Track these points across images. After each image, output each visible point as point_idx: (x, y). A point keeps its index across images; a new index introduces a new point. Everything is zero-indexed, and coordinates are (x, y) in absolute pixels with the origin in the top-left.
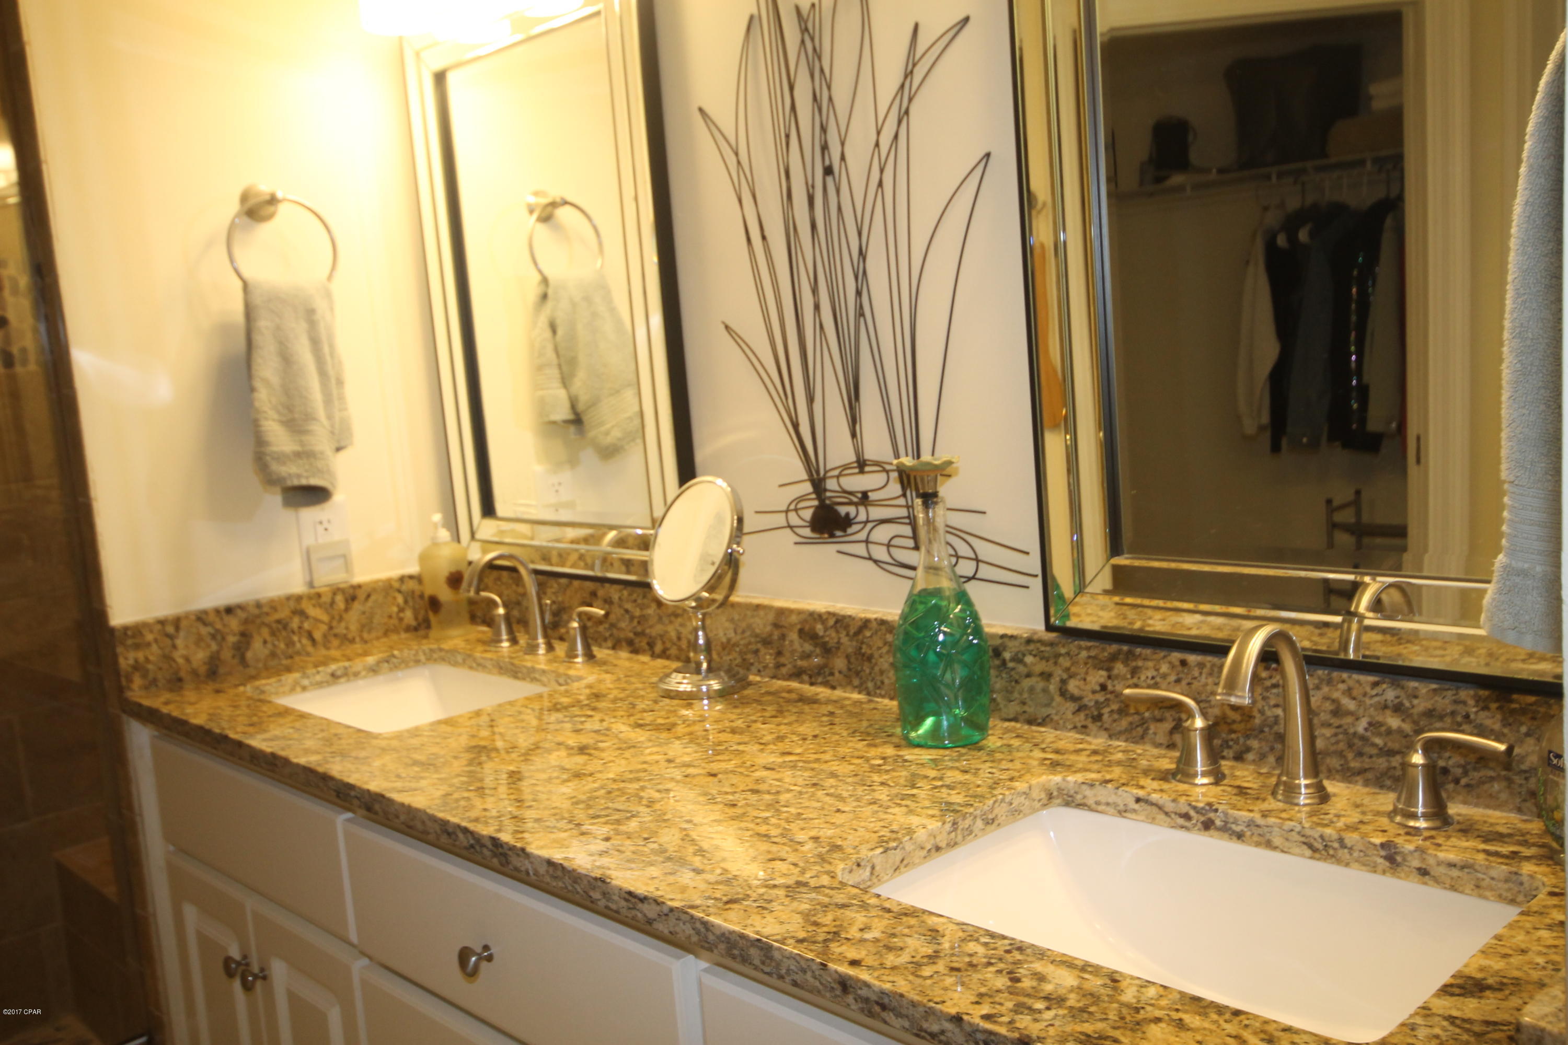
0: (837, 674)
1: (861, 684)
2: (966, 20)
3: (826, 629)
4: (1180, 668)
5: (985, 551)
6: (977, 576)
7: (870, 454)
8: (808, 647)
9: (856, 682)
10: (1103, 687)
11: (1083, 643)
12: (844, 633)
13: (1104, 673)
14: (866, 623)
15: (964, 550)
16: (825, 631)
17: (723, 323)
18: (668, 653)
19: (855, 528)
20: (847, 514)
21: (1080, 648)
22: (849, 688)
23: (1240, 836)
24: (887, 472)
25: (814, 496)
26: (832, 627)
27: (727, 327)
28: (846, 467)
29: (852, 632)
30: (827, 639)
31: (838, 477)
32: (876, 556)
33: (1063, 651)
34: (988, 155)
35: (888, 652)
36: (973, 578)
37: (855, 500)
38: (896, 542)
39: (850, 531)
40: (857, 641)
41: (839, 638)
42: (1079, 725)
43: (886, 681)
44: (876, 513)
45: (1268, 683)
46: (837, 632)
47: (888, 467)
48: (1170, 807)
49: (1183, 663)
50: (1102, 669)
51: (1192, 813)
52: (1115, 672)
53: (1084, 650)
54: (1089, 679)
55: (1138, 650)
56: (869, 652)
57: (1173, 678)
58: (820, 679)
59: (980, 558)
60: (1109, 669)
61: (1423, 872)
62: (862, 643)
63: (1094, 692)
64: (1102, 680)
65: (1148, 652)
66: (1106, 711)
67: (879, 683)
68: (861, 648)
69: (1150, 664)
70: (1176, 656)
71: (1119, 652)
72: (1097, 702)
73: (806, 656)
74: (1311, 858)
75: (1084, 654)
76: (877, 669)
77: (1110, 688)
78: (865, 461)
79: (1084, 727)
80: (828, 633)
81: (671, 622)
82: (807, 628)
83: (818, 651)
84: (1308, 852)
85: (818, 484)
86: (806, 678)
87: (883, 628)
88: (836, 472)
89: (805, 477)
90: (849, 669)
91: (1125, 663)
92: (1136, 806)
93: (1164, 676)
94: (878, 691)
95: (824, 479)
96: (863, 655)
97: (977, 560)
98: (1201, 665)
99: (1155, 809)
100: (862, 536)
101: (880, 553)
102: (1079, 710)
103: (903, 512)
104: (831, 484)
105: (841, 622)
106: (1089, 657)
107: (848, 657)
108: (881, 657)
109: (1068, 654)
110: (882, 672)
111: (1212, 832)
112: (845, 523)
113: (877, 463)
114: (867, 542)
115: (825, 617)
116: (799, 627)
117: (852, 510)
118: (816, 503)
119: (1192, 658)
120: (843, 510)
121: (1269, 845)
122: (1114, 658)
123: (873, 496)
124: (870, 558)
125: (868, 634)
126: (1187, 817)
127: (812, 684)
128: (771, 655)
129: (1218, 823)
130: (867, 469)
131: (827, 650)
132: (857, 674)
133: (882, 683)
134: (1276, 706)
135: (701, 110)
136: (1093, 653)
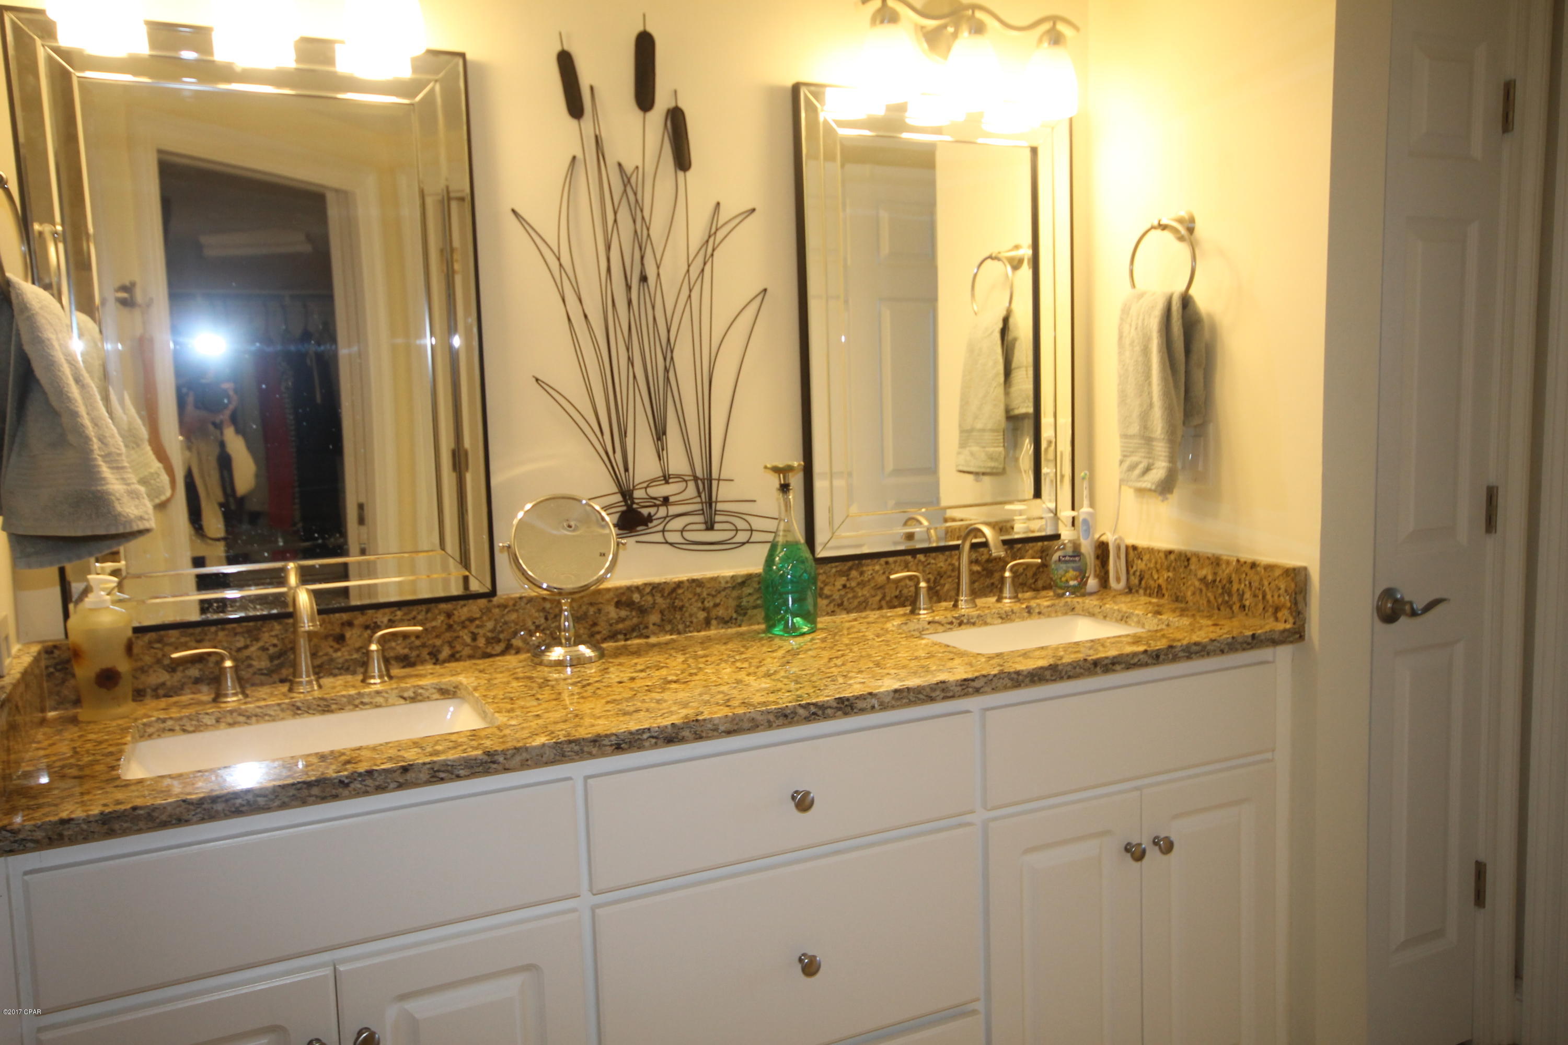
0: (651, 626)
1: (673, 628)
2: (753, 210)
3: (642, 596)
4: (884, 566)
5: (756, 523)
6: (750, 541)
7: (672, 470)
8: (623, 613)
9: (668, 627)
10: (844, 586)
11: (833, 565)
12: (659, 595)
13: (844, 578)
14: (679, 584)
15: (741, 524)
16: (641, 598)
17: (534, 377)
18: (458, 656)
19: (655, 523)
20: (649, 514)
21: (832, 568)
22: (662, 634)
23: (974, 624)
24: (686, 481)
25: (623, 504)
26: (648, 594)
27: (537, 380)
28: (653, 480)
29: (666, 594)
30: (643, 603)
31: (646, 488)
32: (670, 540)
33: (821, 571)
34: (765, 290)
35: (696, 601)
36: (748, 542)
37: (658, 502)
38: (689, 528)
39: (650, 525)
40: (671, 599)
41: (654, 600)
42: (830, 611)
43: (695, 620)
44: (673, 510)
45: (926, 563)
46: (653, 596)
47: (686, 478)
48: (944, 621)
49: (887, 563)
50: (844, 576)
51: (954, 620)
52: (851, 576)
53: (833, 569)
54: (836, 583)
55: (864, 562)
56: (681, 604)
57: (881, 572)
58: (635, 634)
59: (754, 528)
60: (848, 576)
61: (1040, 613)
62: (676, 598)
63: (839, 590)
64: (843, 582)
65: (869, 561)
66: (845, 599)
67: (688, 623)
68: (674, 603)
69: (870, 568)
70: (883, 560)
71: (853, 565)
72: (841, 596)
73: (621, 620)
74: (1002, 623)
75: (834, 570)
76: (687, 614)
77: (848, 585)
78: (669, 475)
79: (833, 612)
80: (644, 599)
81: (464, 627)
82: (624, 599)
83: (634, 613)
84: (1000, 621)
85: (626, 494)
86: (620, 637)
87: (694, 585)
88: (645, 485)
89: (616, 490)
90: (663, 620)
91: (857, 570)
92: (928, 626)
93: (877, 572)
94: (687, 629)
95: (633, 491)
96: (676, 607)
97: (752, 530)
98: (895, 562)
99: (937, 625)
100: (660, 528)
101: (674, 537)
102: (830, 603)
103: (699, 507)
104: (638, 494)
105: (656, 588)
106: (837, 571)
107: (662, 612)
108: (691, 605)
109: (824, 573)
110: (691, 616)
111: (963, 627)
112: (646, 521)
113: (678, 476)
114: (663, 531)
115: (641, 588)
116: (616, 600)
117: (652, 510)
118: (624, 508)
119: (891, 560)
120: (645, 512)
121: (986, 624)
122: (850, 569)
123: (672, 499)
124: (667, 543)
125: (680, 591)
126: (951, 623)
127: (626, 640)
128: (585, 628)
129: (965, 621)
130: (671, 481)
131: (643, 611)
132: (670, 622)
133: (691, 622)
134: (929, 573)
135: (513, 211)
136: (838, 569)
